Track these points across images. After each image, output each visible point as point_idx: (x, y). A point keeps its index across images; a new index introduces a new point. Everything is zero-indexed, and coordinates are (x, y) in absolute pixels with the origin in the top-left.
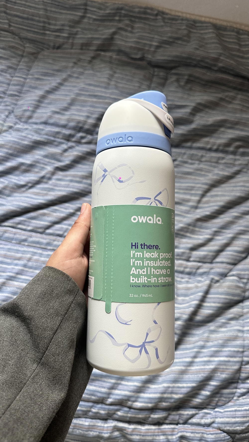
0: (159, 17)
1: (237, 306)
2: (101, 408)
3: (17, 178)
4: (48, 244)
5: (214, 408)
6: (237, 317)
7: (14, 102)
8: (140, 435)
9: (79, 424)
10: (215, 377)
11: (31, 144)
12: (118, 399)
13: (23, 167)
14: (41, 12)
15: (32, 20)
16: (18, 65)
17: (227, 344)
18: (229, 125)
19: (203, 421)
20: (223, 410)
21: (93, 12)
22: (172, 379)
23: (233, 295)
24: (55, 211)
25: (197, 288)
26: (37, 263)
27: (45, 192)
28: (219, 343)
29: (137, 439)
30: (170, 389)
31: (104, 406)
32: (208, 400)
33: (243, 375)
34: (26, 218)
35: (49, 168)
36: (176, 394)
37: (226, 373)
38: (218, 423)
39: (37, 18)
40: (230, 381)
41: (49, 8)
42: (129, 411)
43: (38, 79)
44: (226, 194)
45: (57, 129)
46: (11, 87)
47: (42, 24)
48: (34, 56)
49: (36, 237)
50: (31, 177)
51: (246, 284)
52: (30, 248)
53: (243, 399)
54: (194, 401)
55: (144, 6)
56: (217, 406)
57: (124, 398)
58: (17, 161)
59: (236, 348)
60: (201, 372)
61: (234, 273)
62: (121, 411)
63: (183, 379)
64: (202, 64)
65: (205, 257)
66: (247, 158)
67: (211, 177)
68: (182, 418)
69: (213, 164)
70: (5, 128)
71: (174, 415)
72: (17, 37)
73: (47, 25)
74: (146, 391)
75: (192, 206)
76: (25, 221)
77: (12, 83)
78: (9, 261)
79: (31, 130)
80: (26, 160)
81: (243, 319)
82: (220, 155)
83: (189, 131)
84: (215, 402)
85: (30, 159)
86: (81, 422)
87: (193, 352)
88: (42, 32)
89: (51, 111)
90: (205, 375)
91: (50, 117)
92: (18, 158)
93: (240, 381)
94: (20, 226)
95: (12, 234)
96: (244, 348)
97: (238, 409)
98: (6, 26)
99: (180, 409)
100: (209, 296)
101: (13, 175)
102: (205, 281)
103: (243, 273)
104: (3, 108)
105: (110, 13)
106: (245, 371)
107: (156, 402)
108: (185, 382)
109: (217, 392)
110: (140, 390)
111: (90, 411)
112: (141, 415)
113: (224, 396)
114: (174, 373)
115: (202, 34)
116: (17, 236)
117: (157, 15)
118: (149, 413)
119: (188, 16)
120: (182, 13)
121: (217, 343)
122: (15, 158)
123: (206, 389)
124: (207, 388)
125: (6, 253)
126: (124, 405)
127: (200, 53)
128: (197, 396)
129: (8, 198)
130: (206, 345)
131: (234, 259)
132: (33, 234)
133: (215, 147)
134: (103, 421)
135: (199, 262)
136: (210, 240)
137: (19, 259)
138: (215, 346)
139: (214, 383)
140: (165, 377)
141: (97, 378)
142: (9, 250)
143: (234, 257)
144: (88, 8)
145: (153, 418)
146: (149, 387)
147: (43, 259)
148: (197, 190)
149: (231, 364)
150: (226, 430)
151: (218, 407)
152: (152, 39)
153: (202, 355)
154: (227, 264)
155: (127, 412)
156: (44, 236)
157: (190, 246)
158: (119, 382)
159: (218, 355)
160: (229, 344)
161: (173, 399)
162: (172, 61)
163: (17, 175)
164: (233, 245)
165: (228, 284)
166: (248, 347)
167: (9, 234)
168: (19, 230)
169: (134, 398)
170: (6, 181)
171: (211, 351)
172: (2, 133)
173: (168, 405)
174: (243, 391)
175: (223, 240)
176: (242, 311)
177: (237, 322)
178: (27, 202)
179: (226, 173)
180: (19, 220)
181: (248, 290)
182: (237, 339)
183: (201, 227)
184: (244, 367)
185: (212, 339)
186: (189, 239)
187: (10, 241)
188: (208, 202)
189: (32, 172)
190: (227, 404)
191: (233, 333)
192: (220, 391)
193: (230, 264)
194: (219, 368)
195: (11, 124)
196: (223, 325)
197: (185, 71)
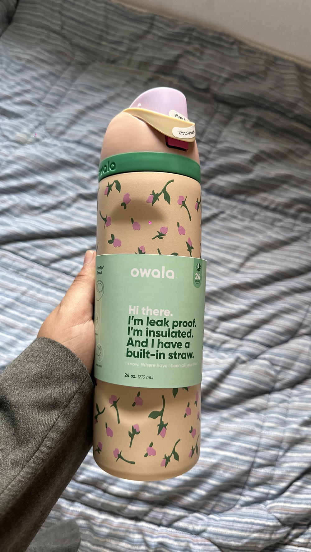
0: (235, 47)
1: (262, 397)
3: (32, 198)
4: (51, 280)
5: (208, 513)
6: (259, 409)
7: (48, 112)
8: (111, 529)
10: (216, 475)
11: (56, 163)
12: (92, 478)
13: (41, 187)
14: (101, 19)
15: (89, 26)
16: (61, 73)
17: (238, 437)
18: (294, 182)
19: (191, 527)
20: (219, 517)
21: (159, 29)
23: (260, 382)
24: (67, 244)
25: (217, 364)
26: (31, 299)
27: (59, 219)
28: (228, 434)
29: (106, 532)
32: (201, 502)
33: (252, 480)
34: (32, 245)
35: (72, 194)
36: (164, 484)
37: (230, 471)
38: (210, 533)
39: (94, 25)
40: (234, 483)
41: (110, 16)
42: (102, 495)
43: (81, 92)
44: (276, 263)
46: (49, 96)
47: (98, 33)
48: (83, 66)
49: (38, 269)
50: (48, 200)
51: (278, 372)
52: (29, 280)
53: (247, 509)
54: (185, 499)
55: (219, 31)
56: (212, 512)
57: (99, 477)
58: (35, 179)
59: (248, 444)
60: (199, 464)
61: (266, 356)
62: (93, 494)
64: (276, 107)
65: (235, 331)
66: (309, 225)
67: (261, 238)
68: (166, 518)
69: (267, 225)
70: (30, 140)
71: (157, 512)
72: (67, 43)
73: (105, 35)
75: (231, 268)
76: (29, 248)
77: (51, 92)
79: (60, 148)
81: (266, 412)
82: (278, 216)
83: (246, 182)
84: (211, 506)
85: (51, 179)
88: (97, 41)
89: (87, 131)
90: (203, 469)
91: (86, 137)
92: (36, 176)
93: (247, 487)
94: (22, 253)
95: (11, 259)
96: (258, 447)
97: (237, 519)
98: (58, 28)
99: (166, 506)
100: (230, 377)
101: (28, 194)
102: (230, 357)
103: (277, 358)
104: (34, 118)
105: (178, 33)
106: (255, 474)
107: (137, 490)
109: (215, 494)
112: (118, 503)
113: (224, 501)
115: (282, 74)
116: (16, 264)
117: (233, 43)
118: (125, 502)
119: (269, 51)
120: (263, 46)
121: (227, 434)
122: (34, 174)
123: (203, 487)
124: (205, 487)
126: (99, 487)
127: (275, 95)
128: (189, 494)
129: (16, 218)
130: (213, 433)
131: (270, 340)
132: (36, 265)
133: (273, 206)
134: (69, 501)
135: (227, 335)
136: (244, 313)
137: (12, 290)
138: (223, 437)
143: (270, 338)
144: (156, 23)
145: (131, 510)
147: (40, 296)
148: (242, 251)
149: (238, 462)
150: (217, 543)
151: (214, 513)
152: (222, 70)
153: (205, 444)
154: (259, 344)
155: (100, 496)
156: (47, 270)
157: (219, 314)
159: (225, 448)
160: (241, 439)
161: (158, 491)
162: (240, 98)
163: (33, 195)
164: (272, 324)
165: (255, 367)
166: (264, 447)
167: (8, 259)
168: (20, 257)
169: (111, 480)
170: (18, 199)
171: (217, 441)
172: (26, 144)
173: (151, 497)
174: (249, 500)
175: (262, 314)
176: (267, 403)
177: (258, 415)
178: (37, 227)
179: (281, 237)
180: (23, 246)
181: (280, 380)
182: (253, 434)
183: (238, 296)
184: (255, 471)
185: (221, 428)
186: (221, 307)
187: (7, 268)
188: (253, 268)
189: (51, 195)
190: (225, 512)
191: (249, 426)
192: (220, 494)
193: (265, 345)
194: (221, 464)
195: (38, 137)
196: (239, 415)
197: (254, 112)
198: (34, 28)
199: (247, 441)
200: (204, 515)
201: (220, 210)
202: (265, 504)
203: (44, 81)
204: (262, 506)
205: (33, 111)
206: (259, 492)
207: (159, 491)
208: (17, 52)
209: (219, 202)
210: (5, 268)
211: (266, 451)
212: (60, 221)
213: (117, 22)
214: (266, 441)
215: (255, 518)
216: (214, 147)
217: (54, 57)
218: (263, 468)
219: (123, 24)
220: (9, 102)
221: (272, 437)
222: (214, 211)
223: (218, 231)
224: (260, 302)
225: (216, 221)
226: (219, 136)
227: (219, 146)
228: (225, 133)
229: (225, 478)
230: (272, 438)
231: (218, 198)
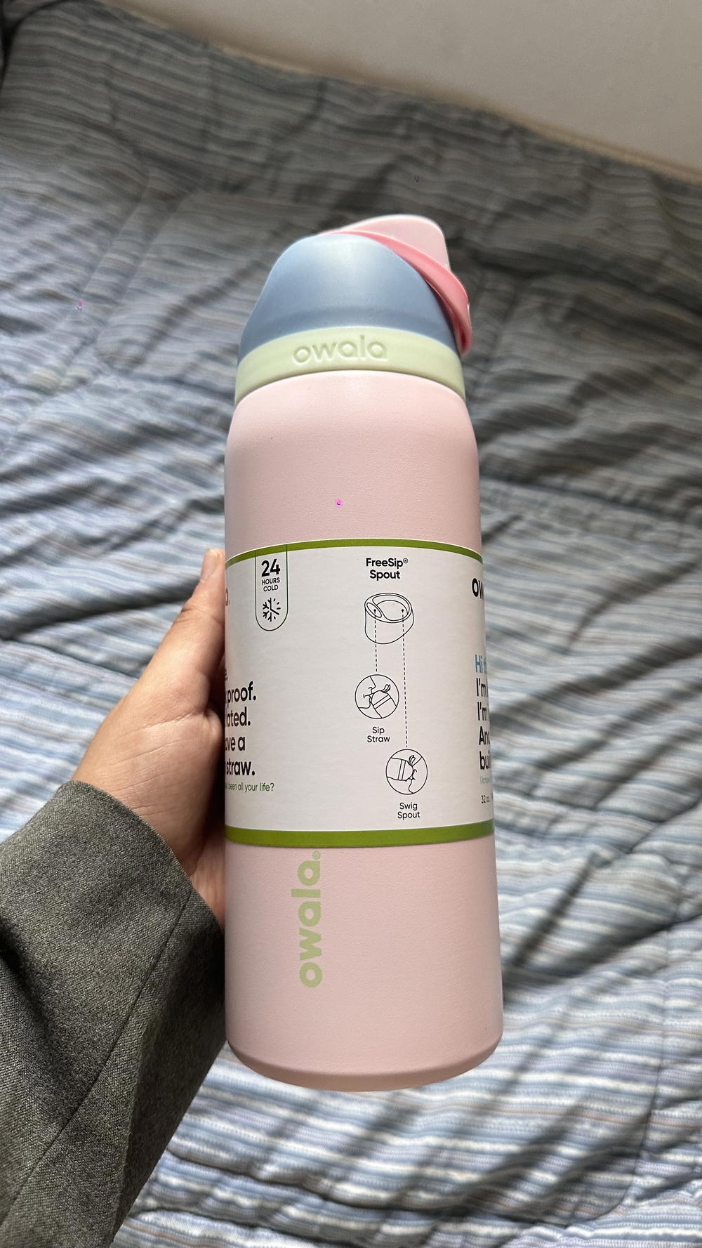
0: (512, 141)
1: (653, 940)
2: (245, 1189)
3: (82, 517)
5: (564, 1223)
6: (651, 969)
7: (99, 315)
9: (175, 1231)
10: (575, 1134)
11: (132, 432)
12: (294, 1169)
13: (103, 492)
14: (202, 94)
15: (175, 110)
16: (121, 221)
17: (614, 1040)
18: (671, 441)
20: (591, 1231)
21: (337, 108)
22: (454, 1126)
23: (647, 906)
25: (549, 875)
27: (152, 564)
28: (593, 1035)
30: (445, 1155)
31: (251, 1185)
32: (547, 1201)
33: (655, 1137)
34: (94, 628)
35: (174, 502)
36: (460, 1168)
37: (607, 1123)
39: (190, 109)
40: (617, 1149)
41: (223, 86)
42: (320, 1207)
43: (171, 263)
44: (652, 626)
45: (206, 401)
46: (97, 276)
47: (198, 124)
48: (168, 203)
49: (113, 684)
50: (123, 519)
51: (684, 879)
52: (95, 711)
53: (651, 1205)
54: (510, 1198)
55: (474, 107)
56: (573, 1219)
57: (310, 1167)
58: (87, 472)
59: (639, 1054)
60: (537, 1113)
61: (655, 844)
62: (299, 1206)
63: (482, 1127)
64: (616, 273)
65: (578, 791)
67: (612, 572)
68: (469, 1242)
69: (620, 540)
70: (65, 382)
71: (449, 1233)
72: (128, 151)
73: (213, 129)
74: (378, 1154)
75: (553, 645)
76: (89, 636)
77: (102, 264)
78: (30, 740)
79: (136, 396)
80: (113, 470)
81: (667, 975)
82: (642, 518)
83: (565, 446)
84: (569, 1206)
85: (123, 471)
86: (179, 1226)
87: (519, 1052)
88: (197, 143)
89: (195, 353)
90: (545, 1124)
91: (193, 367)
92: (88, 464)
93: (645, 1154)
94: (73, 649)
95: (49, 666)
96: (662, 1058)
97: (634, 1232)
98: (104, 119)
99: (468, 1218)
100: (579, 901)
101: (72, 509)
102: (575, 856)
103: (679, 846)
104: (69, 330)
105: (382, 117)
106: (661, 1124)
107: (402, 1188)
108: (488, 1139)
109: (575, 1179)
110: (359, 1148)
111: (208, 1195)
112: (356, 1221)
113: (597, 1191)
114: (461, 1108)
115: (620, 195)
116: (63, 675)
117: (506, 134)
118: (379, 1220)
119: (589, 146)
120: (574, 136)
121: (589, 1036)
122: (81, 462)
123: (548, 1165)
124: (552, 1164)
125: (27, 717)
126: (311, 1188)
127: (612, 245)
128: (518, 1185)
129: (50, 567)
130: (557, 1036)
131: (657, 805)
132: (107, 675)
133: (628, 496)
134: (245, 1231)
135: (560, 802)
136: (592, 747)
137: (59, 739)
138: (582, 1044)
139: (570, 1149)
140: (432, 1118)
141: (240, 1099)
142: (35, 710)
143: (657, 801)
144: (329, 97)
145: (388, 1236)
146: (384, 1143)
148: (572, 605)
149: (623, 1099)
151: (577, 1222)
152: (486, 194)
153: (542, 1064)
154: (634, 817)
155: (315, 1210)
157: (538, 755)
158: (301, 1117)
159: (589, 1069)
160: (621, 1043)
161: (448, 1185)
162: (534, 257)
163: (84, 511)
164: (659, 768)
165: (634, 874)
166: (675, 1057)
167: (41, 666)
168: (69, 658)
169: (340, 1170)
170: (51, 521)
171: (569, 1055)
172: (58, 393)
173: (434, 1200)
174: (653, 1183)
175: (633, 748)
176: (666, 953)
177: (649, 983)
178: (102, 585)
179: (655, 566)
180: (74, 632)
181: (690, 897)
182: (647, 1029)
183: (575, 709)
184: (659, 1115)
185: (574, 1024)
186: (539, 737)
187: (42, 687)
188: (600, 641)
189: (127, 508)
190: (602, 1217)
191: (635, 1011)
192: (587, 1176)
193: (647, 819)
194: (587, 1108)
195: (84, 373)
196: (610, 987)
197: (566, 287)
198: (51, 123)
199: (636, 1048)
200: (557, 1230)
201: (511, 513)
202: (689, 1189)
203: (83, 242)
204: (683, 1194)
205: (64, 312)
206: (674, 1163)
207: (451, 1186)
208: (13, 179)
209: (505, 495)
210: (38, 688)
211: (680, 1066)
212: (155, 566)
213: (238, 97)
214: (678, 1042)
215: (674, 1225)
216: (484, 372)
217: (101, 186)
218: (677, 1106)
219: (254, 103)
220: (7, 296)
221: (687, 1032)
222: (499, 516)
223: (511, 563)
224: (624, 720)
225: (505, 539)
226: (493, 346)
227: (498, 369)
228: (506, 339)
229: (596, 1137)
230: (690, 1035)
231: (502, 487)
